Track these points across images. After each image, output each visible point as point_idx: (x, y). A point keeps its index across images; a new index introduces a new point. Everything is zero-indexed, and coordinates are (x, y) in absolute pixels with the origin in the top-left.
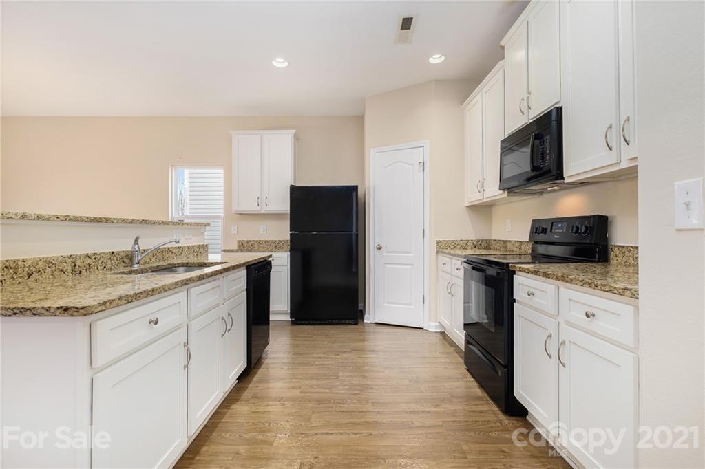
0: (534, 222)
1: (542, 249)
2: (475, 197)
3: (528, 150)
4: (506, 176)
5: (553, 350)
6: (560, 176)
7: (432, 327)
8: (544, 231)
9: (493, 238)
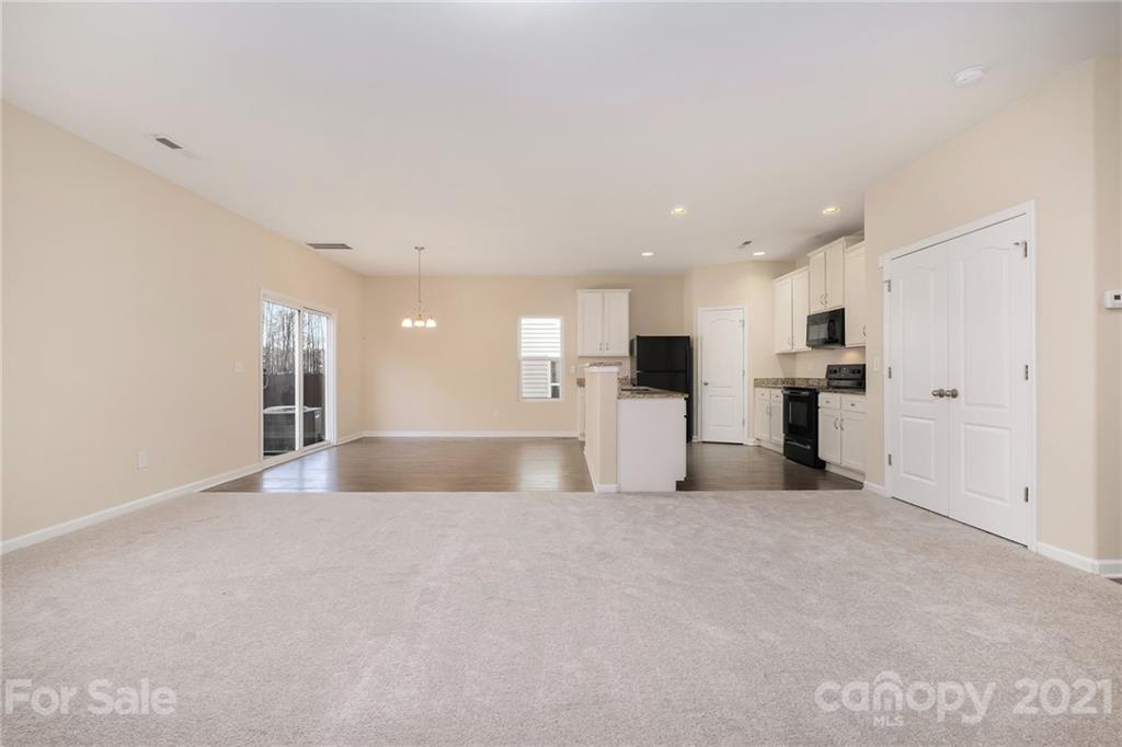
0: (829, 366)
1: (835, 383)
2: (787, 348)
3: (826, 325)
4: (810, 338)
5: (838, 425)
6: (843, 344)
7: (750, 442)
8: (835, 372)
9: (798, 376)
